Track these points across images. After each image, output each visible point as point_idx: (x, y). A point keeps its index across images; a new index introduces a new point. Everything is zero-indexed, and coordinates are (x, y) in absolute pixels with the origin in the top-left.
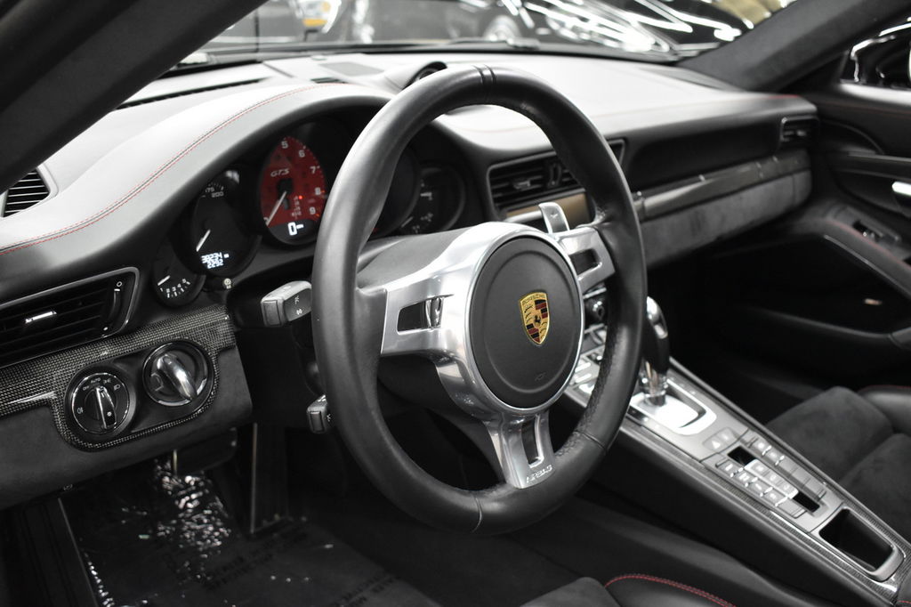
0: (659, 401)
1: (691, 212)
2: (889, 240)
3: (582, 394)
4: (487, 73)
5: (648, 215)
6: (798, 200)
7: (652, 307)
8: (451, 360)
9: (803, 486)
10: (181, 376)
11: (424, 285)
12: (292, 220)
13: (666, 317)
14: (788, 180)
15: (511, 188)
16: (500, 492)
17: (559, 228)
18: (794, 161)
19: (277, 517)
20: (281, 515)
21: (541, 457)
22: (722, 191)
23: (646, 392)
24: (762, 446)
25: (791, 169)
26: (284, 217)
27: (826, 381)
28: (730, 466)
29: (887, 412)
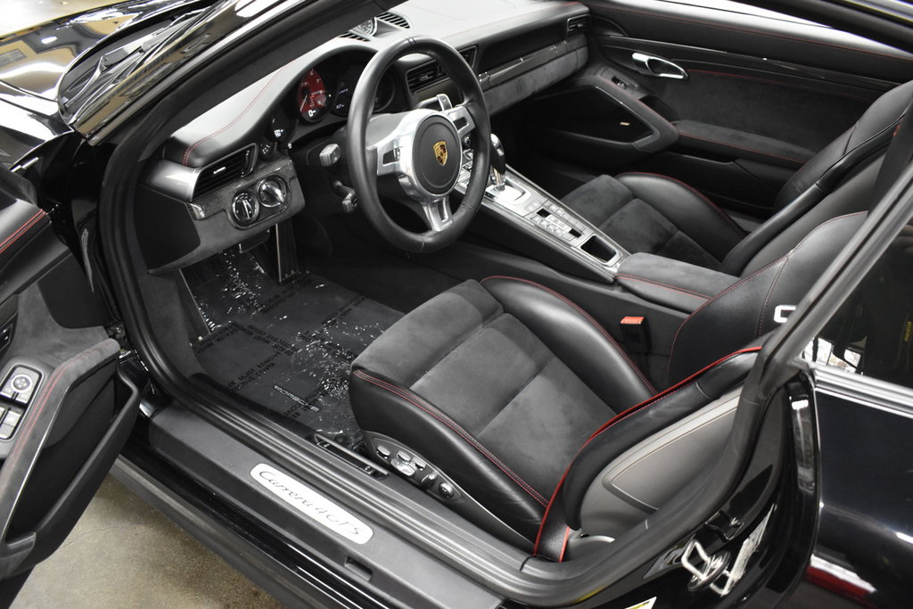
0: (502, 189)
1: (516, 80)
2: (632, 87)
3: (462, 188)
4: (411, 40)
5: (491, 84)
6: (580, 65)
7: (495, 139)
8: (405, 176)
9: (574, 226)
10: (278, 192)
11: (392, 143)
12: (310, 109)
13: (503, 144)
14: (573, 54)
15: (418, 80)
16: (430, 233)
17: (447, 107)
18: (576, 42)
19: (293, 272)
20: (295, 271)
21: (446, 216)
22: (534, 66)
23: (494, 184)
24: (554, 207)
25: (575, 47)
26: (307, 108)
27: (598, 172)
28: (538, 219)
29: (630, 187)
